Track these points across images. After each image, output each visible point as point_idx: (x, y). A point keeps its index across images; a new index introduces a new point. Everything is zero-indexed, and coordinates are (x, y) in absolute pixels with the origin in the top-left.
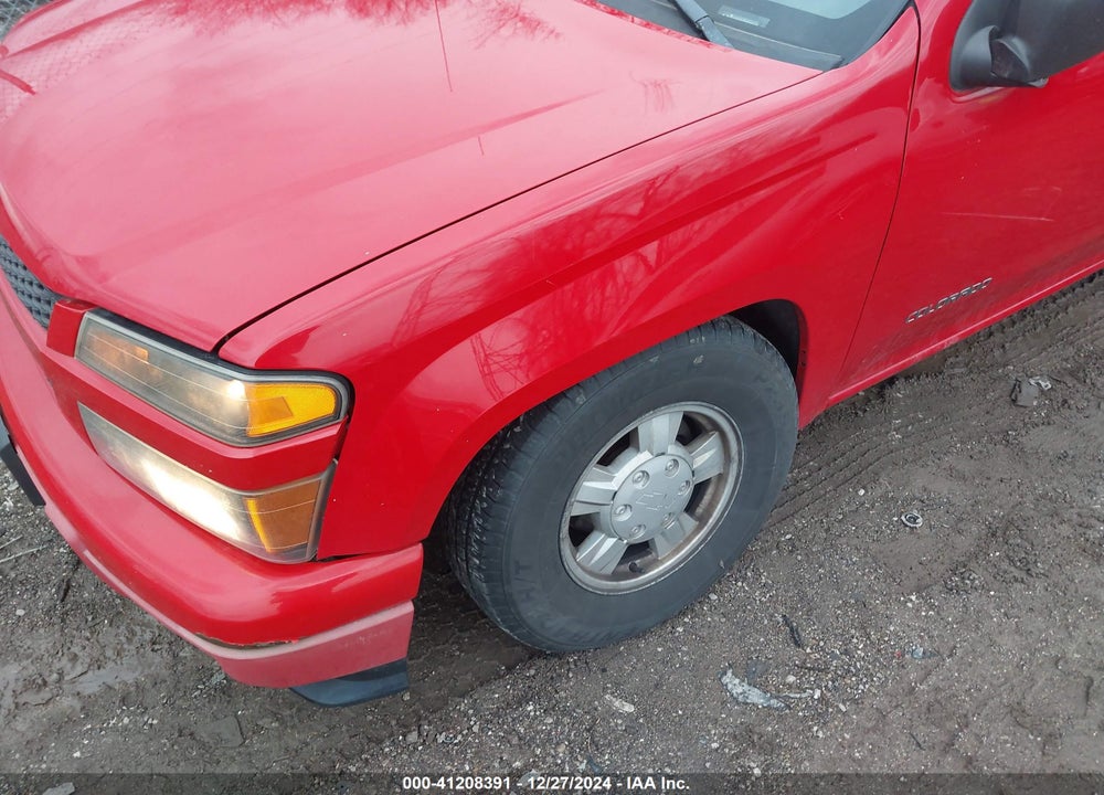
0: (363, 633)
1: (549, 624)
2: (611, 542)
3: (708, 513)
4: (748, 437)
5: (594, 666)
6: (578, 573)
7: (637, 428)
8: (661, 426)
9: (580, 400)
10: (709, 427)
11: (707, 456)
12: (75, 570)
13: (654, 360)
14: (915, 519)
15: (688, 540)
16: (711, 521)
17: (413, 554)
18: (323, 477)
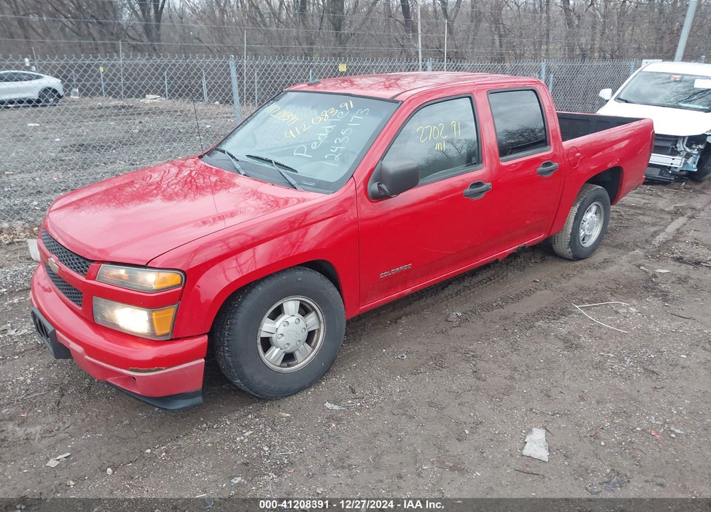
0: (186, 368)
1: (255, 378)
2: (277, 350)
3: (316, 344)
4: (325, 312)
5: (275, 406)
6: (265, 361)
7: (282, 304)
8: (291, 306)
9: (260, 289)
10: (311, 309)
11: (312, 320)
12: (61, 397)
13: (284, 277)
14: (403, 356)
15: (310, 355)
16: (317, 347)
17: (205, 339)
18: (176, 306)
